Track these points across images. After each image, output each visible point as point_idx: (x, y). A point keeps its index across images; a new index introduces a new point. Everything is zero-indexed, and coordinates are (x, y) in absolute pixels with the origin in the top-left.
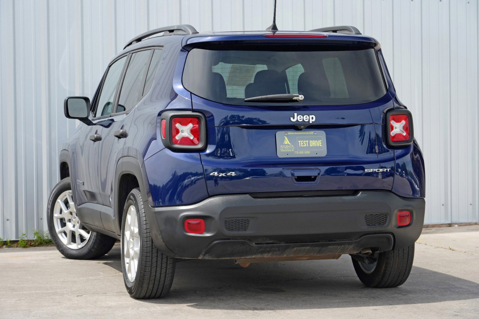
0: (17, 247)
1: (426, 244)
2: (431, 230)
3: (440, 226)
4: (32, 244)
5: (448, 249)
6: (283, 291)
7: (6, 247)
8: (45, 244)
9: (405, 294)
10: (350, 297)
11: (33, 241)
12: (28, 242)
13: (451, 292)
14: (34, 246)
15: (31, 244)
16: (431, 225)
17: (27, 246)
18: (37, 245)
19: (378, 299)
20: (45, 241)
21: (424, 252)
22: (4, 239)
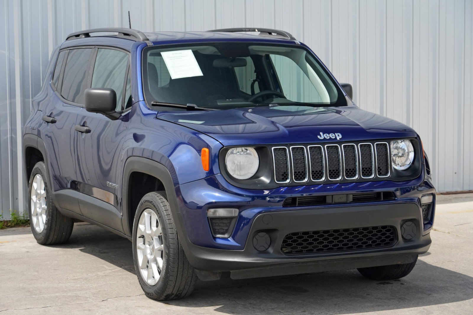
4: (9, 225)
8: (22, 224)
11: (10, 221)
12: (4, 223)
14: (10, 226)
17: (4, 227)
18: (13, 226)
20: (21, 222)
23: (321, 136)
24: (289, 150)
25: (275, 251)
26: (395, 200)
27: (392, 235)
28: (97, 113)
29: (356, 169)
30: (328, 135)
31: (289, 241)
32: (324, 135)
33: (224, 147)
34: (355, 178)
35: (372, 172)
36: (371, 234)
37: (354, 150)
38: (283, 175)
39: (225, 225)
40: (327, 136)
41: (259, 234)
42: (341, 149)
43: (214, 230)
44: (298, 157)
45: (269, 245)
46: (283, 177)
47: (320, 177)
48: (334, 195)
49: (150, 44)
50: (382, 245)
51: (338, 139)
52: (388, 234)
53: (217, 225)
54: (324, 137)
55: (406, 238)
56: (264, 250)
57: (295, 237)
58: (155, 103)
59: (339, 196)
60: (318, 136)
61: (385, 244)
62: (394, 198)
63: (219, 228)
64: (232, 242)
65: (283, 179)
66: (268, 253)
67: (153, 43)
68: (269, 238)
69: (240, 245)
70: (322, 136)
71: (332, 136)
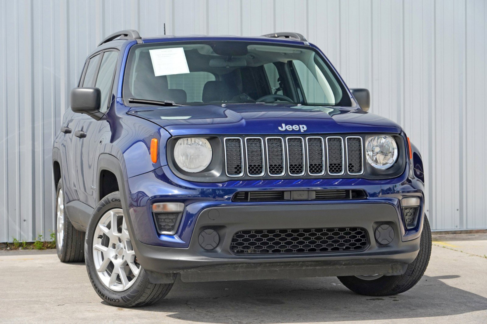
0: (33, 249)
1: (462, 252)
2: (474, 235)
3: (485, 232)
5: (483, 257)
6: (282, 303)
7: (21, 249)
9: (414, 308)
10: (352, 311)
12: (45, 244)
13: (466, 307)
15: (47, 245)
16: (475, 230)
17: (43, 248)
19: (381, 314)
21: (456, 260)
22: (20, 241)
23: (282, 128)
24: (244, 142)
25: (224, 250)
26: (366, 199)
27: (364, 239)
28: (82, 113)
29: (322, 165)
30: (291, 126)
31: (240, 240)
32: (286, 126)
33: (173, 137)
34: (320, 174)
35: (342, 169)
36: (337, 237)
37: (321, 144)
38: (236, 168)
39: (171, 220)
40: (289, 128)
41: (206, 231)
42: (305, 142)
43: (160, 226)
44: (254, 149)
45: (217, 243)
46: (236, 171)
47: (280, 172)
48: (293, 191)
49: (140, 42)
50: (351, 249)
51: (302, 131)
52: (359, 237)
53: (163, 220)
54: (286, 129)
55: (382, 243)
56: (211, 249)
57: (246, 236)
58: (132, 100)
59: (299, 193)
60: (279, 127)
61: (354, 248)
62: (365, 197)
63: (164, 224)
64: (177, 239)
65: (236, 172)
66: (216, 252)
67: (144, 41)
68: (217, 235)
69: (184, 242)
70: (284, 127)
71: (295, 127)
